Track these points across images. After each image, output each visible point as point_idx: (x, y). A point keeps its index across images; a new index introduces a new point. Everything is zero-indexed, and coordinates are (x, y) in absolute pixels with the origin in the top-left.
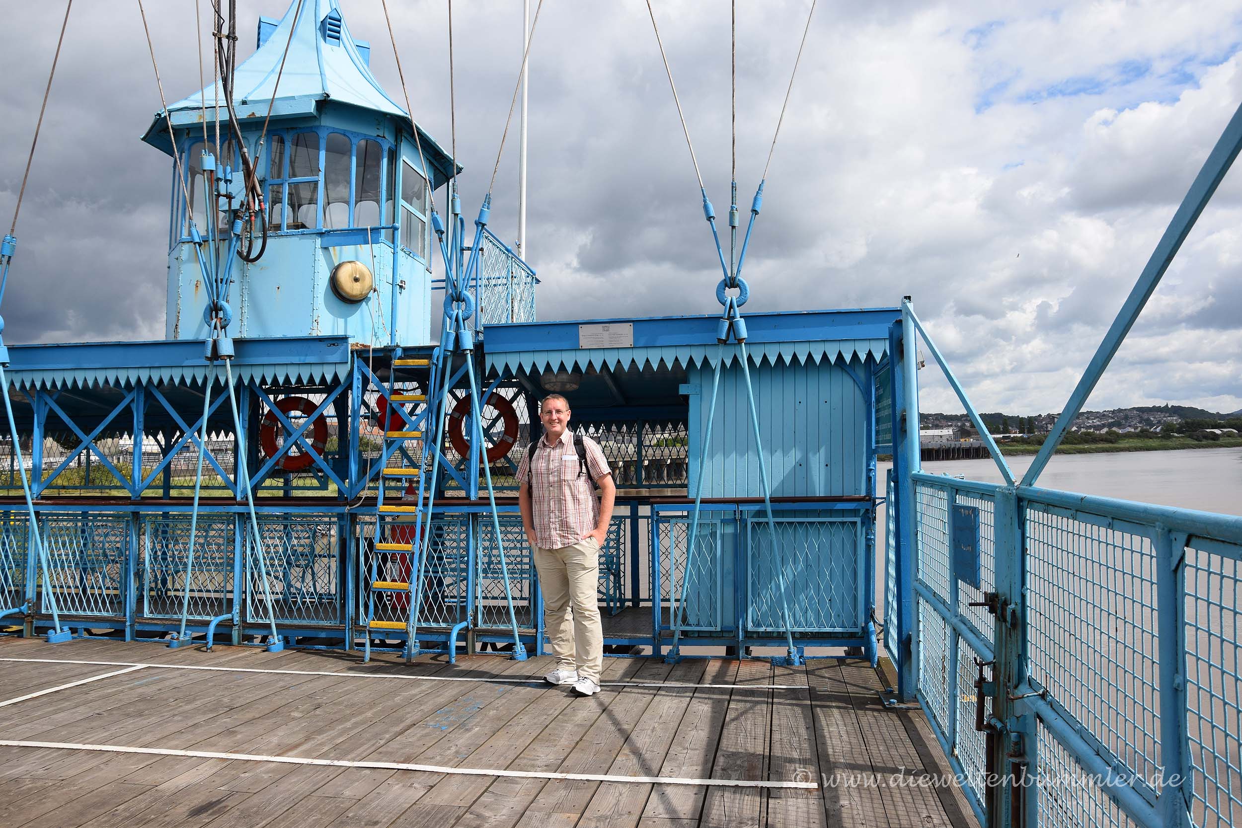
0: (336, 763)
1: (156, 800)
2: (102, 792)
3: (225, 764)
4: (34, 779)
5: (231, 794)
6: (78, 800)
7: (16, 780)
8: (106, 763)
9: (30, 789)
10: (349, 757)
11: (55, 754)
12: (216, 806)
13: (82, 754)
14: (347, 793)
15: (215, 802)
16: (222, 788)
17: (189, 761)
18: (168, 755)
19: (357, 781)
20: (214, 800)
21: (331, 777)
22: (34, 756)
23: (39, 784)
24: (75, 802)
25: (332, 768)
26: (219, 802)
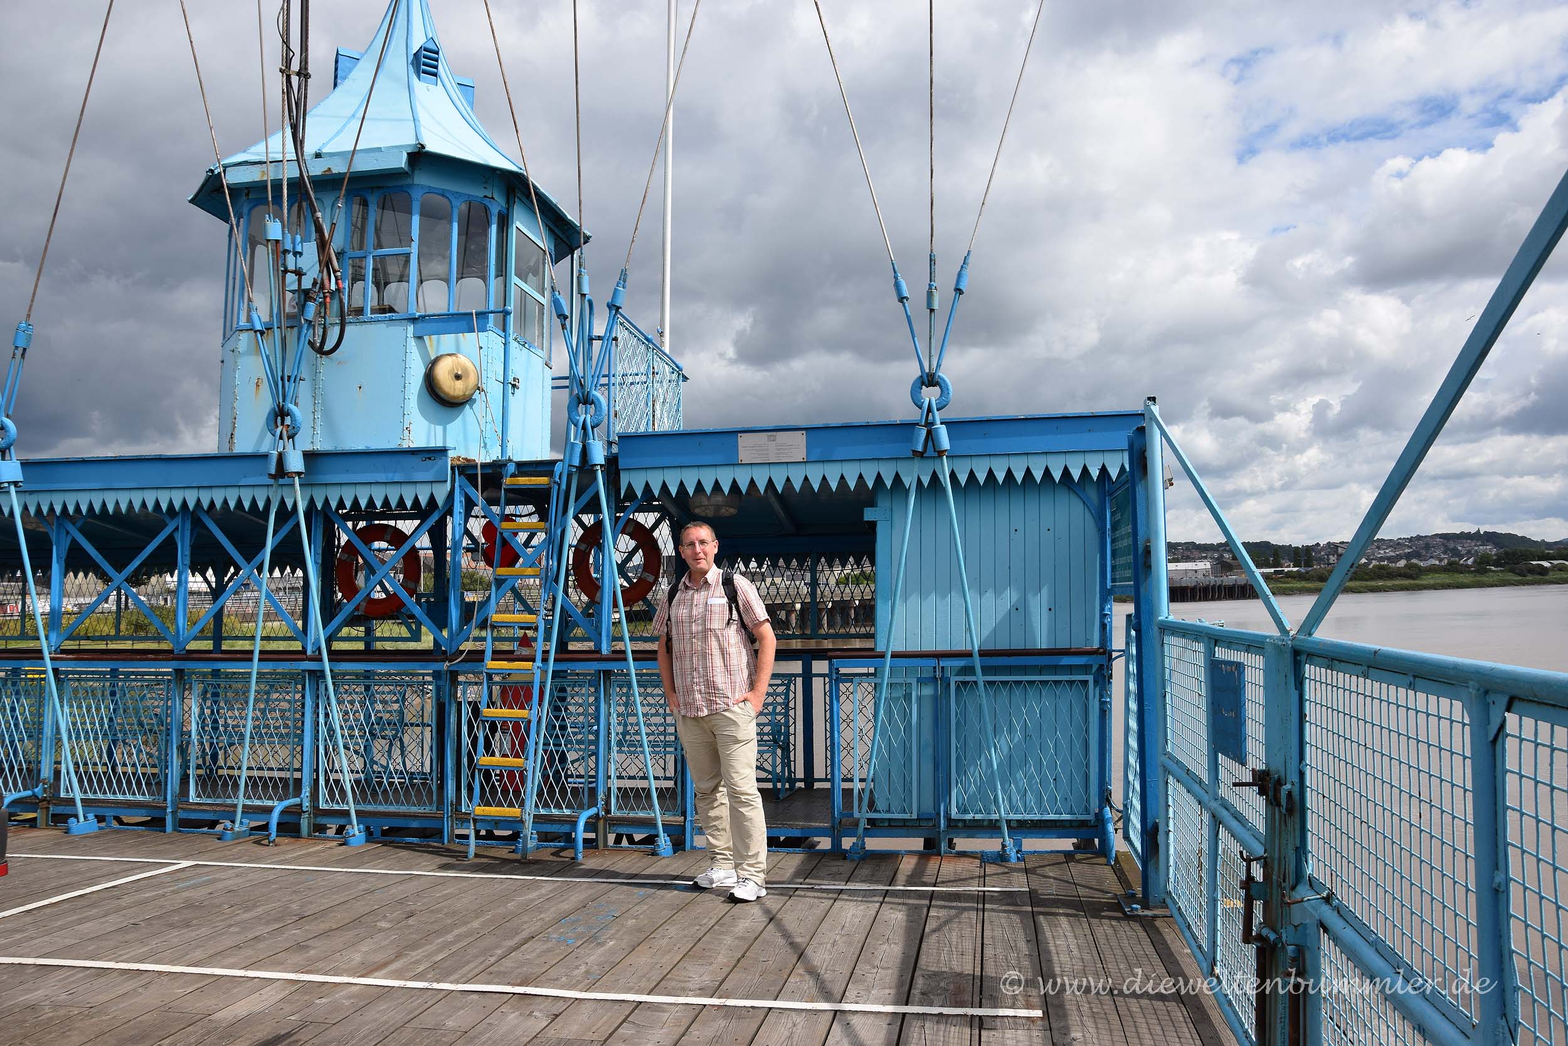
0: (435, 986)
1: (209, 1033)
2: (140, 1022)
3: (296, 987)
4: (56, 1006)
5: (303, 1025)
6: (112, 1032)
7: (33, 1008)
8: (145, 986)
9: (51, 1019)
10: (452, 978)
11: (81, 975)
12: (284, 1040)
13: (115, 974)
14: (450, 1023)
15: (283, 1035)
16: (293, 1018)
17: (250, 984)
18: (223, 976)
19: (462, 1008)
20: (283, 1032)
21: (429, 1004)
22: (55, 977)
23: (62, 1012)
24: (107, 1035)
25: (430, 993)
26: (289, 1035)
